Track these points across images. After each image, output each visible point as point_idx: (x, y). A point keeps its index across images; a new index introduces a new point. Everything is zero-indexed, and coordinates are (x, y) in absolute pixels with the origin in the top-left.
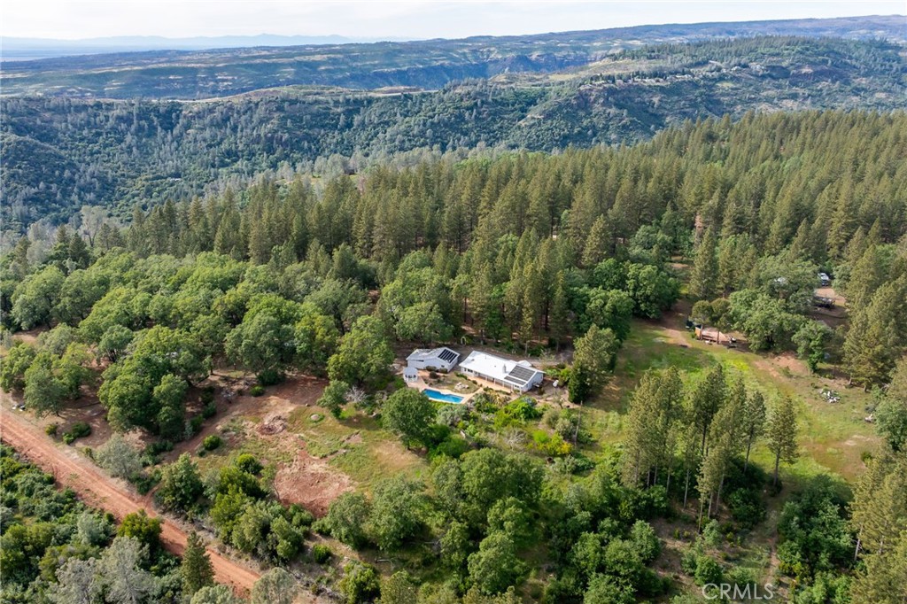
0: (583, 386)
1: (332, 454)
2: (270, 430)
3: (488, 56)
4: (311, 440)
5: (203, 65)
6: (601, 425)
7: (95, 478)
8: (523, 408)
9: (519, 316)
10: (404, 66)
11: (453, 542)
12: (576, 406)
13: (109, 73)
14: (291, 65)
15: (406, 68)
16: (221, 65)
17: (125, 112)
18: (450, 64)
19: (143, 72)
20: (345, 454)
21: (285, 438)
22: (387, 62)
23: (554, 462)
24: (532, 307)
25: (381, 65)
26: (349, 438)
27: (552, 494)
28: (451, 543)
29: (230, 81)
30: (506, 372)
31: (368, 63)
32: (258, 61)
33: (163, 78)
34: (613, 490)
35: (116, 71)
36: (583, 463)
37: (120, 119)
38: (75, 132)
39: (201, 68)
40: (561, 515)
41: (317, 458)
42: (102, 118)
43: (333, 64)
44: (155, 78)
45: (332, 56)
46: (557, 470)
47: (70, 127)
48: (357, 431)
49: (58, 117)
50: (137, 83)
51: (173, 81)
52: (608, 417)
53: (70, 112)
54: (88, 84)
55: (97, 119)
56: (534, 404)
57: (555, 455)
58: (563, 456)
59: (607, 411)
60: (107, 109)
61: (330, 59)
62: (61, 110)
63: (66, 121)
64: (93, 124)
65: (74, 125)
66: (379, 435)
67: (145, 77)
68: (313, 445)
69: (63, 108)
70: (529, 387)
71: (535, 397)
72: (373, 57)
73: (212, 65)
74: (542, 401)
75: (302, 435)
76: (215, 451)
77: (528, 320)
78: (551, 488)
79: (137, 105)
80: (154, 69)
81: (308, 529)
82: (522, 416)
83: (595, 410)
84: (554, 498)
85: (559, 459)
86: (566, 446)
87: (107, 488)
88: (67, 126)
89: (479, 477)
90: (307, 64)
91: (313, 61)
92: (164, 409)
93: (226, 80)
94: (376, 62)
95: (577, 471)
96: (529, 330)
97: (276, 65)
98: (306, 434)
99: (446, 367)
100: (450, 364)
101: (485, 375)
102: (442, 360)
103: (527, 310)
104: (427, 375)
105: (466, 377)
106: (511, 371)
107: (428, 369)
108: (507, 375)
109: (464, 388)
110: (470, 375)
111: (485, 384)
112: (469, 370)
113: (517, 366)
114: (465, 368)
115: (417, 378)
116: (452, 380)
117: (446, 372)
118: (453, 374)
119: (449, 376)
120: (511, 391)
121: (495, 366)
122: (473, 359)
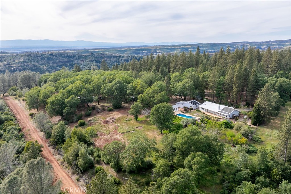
0: (259, 115)
1: (127, 132)
2: (107, 122)
3: (246, 47)
4: (121, 127)
5: (153, 48)
6: (267, 135)
7: (35, 132)
8: (224, 122)
9: (231, 88)
10: (217, 49)
11: (159, 170)
12: (254, 126)
13: (126, 50)
14: (180, 48)
15: (217, 50)
16: (158, 48)
17: (127, 58)
18: (232, 49)
19: (136, 50)
20: (132, 132)
21: (111, 125)
22: (211, 48)
23: (236, 147)
24: (237, 83)
25: (209, 49)
26: (137, 127)
27: (230, 161)
28: (157, 171)
29: (161, 53)
30: (220, 109)
31: (205, 48)
32: (170, 47)
33: (141, 51)
34: (268, 162)
35: (128, 49)
36: (253, 149)
37: (125, 60)
38: (112, 64)
39: (152, 49)
40: (233, 172)
41: (120, 133)
42: (120, 60)
43: (193, 49)
44: (139, 51)
45: (193, 46)
46: (237, 151)
47: (111, 62)
48: (142, 125)
49: (108, 59)
50: (134, 53)
51: (144, 52)
52: (272, 132)
53: (112, 58)
54: (120, 53)
55: (119, 60)
56: (231, 123)
57: (237, 144)
58: (241, 144)
59: (272, 130)
60: (122, 58)
61: (192, 47)
62: (109, 57)
63: (110, 60)
64: (118, 61)
65: (112, 62)
66: (151, 127)
67: (136, 51)
68: (121, 128)
69: (110, 56)
70: (231, 117)
71: (233, 121)
72: (206, 47)
73: (156, 48)
74: (236, 122)
75: (119, 125)
76: (82, 127)
77: (235, 89)
78: (231, 158)
79: (131, 56)
80: (139, 49)
81: (99, 159)
82: (223, 126)
83: (265, 129)
84: (231, 163)
85: (239, 146)
86: (244, 139)
87: (37, 135)
88: (110, 62)
89: (183, 139)
90: (185, 48)
91: (187, 47)
92: (66, 108)
93: (160, 53)
94: (207, 48)
95: (249, 152)
96: (235, 94)
97: (175, 49)
98: (121, 125)
99: (192, 107)
100: (194, 106)
101: (209, 110)
102: (191, 104)
103: (235, 85)
104: (183, 109)
105: (201, 112)
106: (223, 109)
107: (184, 108)
108: (220, 110)
109: (198, 115)
110: (203, 111)
111: (209, 114)
112: (203, 108)
113: (226, 107)
114: (201, 108)
115: (178, 110)
116: (194, 112)
117: (192, 109)
118: (195, 110)
119: (193, 111)
120: (221, 118)
121: (215, 107)
122: (205, 104)
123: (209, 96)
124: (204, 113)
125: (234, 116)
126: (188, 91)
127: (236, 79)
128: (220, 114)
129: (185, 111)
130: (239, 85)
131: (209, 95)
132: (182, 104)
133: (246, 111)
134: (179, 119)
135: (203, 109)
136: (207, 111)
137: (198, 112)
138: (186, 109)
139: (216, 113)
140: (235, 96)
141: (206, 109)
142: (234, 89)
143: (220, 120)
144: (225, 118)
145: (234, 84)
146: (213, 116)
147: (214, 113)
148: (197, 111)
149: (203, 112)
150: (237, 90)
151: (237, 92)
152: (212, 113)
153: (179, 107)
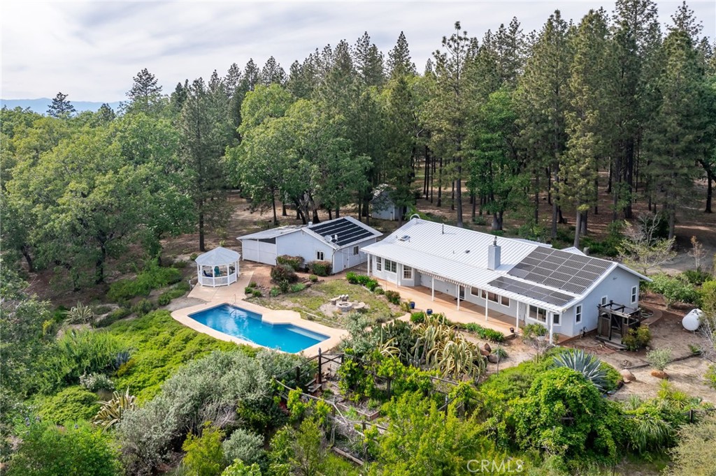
8: (555, 395)
24: (592, 103)
30: (498, 265)
56: (611, 385)
70: (589, 321)
71: (612, 361)
74: (644, 376)
77: (580, 141)
99: (329, 257)
100: (336, 248)
101: (430, 276)
102: (317, 236)
103: (580, 113)
104: (268, 274)
105: (374, 286)
106: (519, 266)
107: (282, 261)
108: (503, 274)
109: (347, 310)
110: (391, 281)
111: (424, 303)
112: (387, 262)
113: (539, 249)
114: (379, 259)
116: (330, 290)
117: (327, 271)
118: (344, 278)
119: (328, 281)
120: (513, 331)
121: (468, 252)
122: (406, 237)
123: (439, 205)
124: (394, 298)
125: (617, 320)
127: (586, 81)
128: (506, 301)
130: (602, 114)
131: (440, 201)
132: (272, 241)
133: (669, 271)
135: (387, 268)
136: (419, 281)
137: (355, 288)
138: (281, 270)
139: (475, 292)
140: (582, 181)
141: (406, 268)
142: (573, 139)
143: (504, 356)
144: (543, 332)
145: (573, 114)
146: (455, 314)
147: (462, 296)
148: (353, 281)
149: (386, 290)
150: (597, 142)
151: (595, 157)
152: (449, 293)
153: (258, 261)
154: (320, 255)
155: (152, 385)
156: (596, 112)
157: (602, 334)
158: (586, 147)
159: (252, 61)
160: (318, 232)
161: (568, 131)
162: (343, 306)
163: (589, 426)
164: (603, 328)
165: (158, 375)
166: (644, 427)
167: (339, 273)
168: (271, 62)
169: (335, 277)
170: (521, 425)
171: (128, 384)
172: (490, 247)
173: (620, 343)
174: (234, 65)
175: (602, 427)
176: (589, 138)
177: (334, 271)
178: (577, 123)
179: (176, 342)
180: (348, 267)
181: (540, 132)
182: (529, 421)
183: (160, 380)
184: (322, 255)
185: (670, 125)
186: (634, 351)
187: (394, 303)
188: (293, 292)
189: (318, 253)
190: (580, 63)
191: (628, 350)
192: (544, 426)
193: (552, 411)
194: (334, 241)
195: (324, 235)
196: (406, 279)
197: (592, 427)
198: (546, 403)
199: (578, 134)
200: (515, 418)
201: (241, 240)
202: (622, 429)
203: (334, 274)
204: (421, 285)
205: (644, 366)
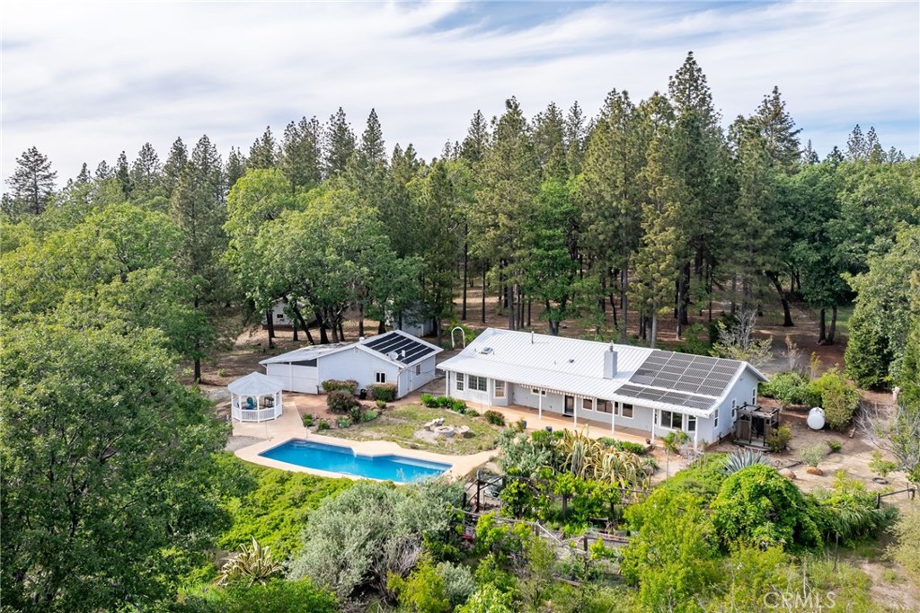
8: (759, 492)
24: (672, 195)
99: (393, 379)
100: (403, 366)
102: (377, 353)
104: (321, 403)
105: (462, 408)
106: (640, 372)
107: (329, 387)
108: (626, 381)
109: (452, 435)
110: (482, 402)
112: (472, 379)
114: (460, 376)
115: (277, 410)
116: (411, 416)
117: (390, 395)
118: (416, 401)
119: (399, 407)
120: (649, 443)
121: (572, 361)
122: (488, 349)
124: (496, 419)
125: (757, 420)
126: (348, 263)
127: (665, 171)
128: (627, 413)
129: (334, 417)
132: (313, 363)
134: (285, 498)
135: (472, 386)
136: (512, 399)
137: (440, 411)
138: (342, 397)
139: (588, 405)
140: (663, 281)
141: (499, 383)
142: (650, 236)
143: (656, 468)
145: (652, 207)
147: (569, 412)
148: (432, 404)
149: (482, 411)
150: (678, 238)
151: (675, 255)
152: (553, 410)
153: (291, 390)
154: (380, 377)
155: (264, 536)
156: (678, 204)
157: (742, 438)
158: (666, 243)
159: (179, 140)
160: (376, 349)
161: (644, 226)
162: (444, 431)
163: (794, 519)
164: (742, 430)
165: (269, 524)
166: (844, 515)
167: (405, 397)
168: (204, 142)
169: (405, 402)
170: (730, 525)
171: (232, 539)
172: (606, 353)
173: (761, 445)
174: (147, 145)
175: (808, 519)
176: (670, 234)
177: (399, 395)
178: (655, 217)
179: (268, 486)
180: (411, 390)
181: (611, 227)
182: (737, 521)
183: (273, 529)
184: (383, 375)
185: (750, 219)
186: (778, 452)
187: (498, 425)
188: (366, 421)
189: (378, 375)
190: (657, 151)
191: (772, 452)
192: (755, 524)
193: (759, 508)
194: (400, 358)
195: (384, 352)
196: (498, 398)
197: (797, 520)
198: (751, 500)
199: (657, 228)
200: (721, 520)
201: (266, 365)
202: (823, 519)
203: (400, 399)
204: (513, 404)
205: (794, 466)
